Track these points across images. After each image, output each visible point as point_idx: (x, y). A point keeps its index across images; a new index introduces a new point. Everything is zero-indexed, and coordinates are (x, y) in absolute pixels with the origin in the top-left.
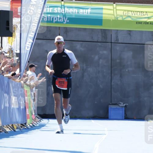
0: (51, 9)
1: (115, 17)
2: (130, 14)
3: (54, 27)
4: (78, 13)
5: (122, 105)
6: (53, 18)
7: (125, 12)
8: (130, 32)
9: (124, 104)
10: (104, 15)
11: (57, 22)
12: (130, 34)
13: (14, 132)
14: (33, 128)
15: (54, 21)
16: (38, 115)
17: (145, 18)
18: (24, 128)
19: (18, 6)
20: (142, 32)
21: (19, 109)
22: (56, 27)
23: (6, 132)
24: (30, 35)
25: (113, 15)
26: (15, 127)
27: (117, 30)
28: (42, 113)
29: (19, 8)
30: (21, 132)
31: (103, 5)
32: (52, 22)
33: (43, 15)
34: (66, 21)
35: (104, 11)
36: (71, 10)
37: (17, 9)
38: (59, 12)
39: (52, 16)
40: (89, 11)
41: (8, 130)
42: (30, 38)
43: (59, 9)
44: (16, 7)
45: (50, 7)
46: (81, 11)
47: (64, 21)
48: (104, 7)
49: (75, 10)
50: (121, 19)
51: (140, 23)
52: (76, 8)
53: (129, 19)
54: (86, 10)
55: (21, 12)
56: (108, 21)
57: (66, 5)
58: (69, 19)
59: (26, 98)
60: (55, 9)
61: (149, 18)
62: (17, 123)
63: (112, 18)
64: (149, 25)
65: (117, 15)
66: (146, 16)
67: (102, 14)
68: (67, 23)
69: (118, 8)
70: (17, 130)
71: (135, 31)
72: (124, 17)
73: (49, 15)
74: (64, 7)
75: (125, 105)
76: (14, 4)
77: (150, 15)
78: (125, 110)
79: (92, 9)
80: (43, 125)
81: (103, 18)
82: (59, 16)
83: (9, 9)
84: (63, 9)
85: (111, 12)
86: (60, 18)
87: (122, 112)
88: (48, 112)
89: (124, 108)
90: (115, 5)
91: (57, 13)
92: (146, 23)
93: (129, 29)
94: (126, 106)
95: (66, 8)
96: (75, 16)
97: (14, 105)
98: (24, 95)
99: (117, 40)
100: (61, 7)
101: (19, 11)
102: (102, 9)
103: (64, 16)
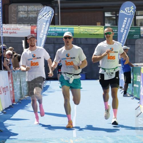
1: (79, 32)
2: (86, 30)
4: (62, 31)
5: (84, 73)
6: (51, 34)
7: (84, 30)
8: (86, 39)
10: (74, 31)
11: (53, 35)
12: (87, 40)
15: (51, 35)
19: (35, 28)
20: (92, 39)
22: (52, 38)
25: (79, 31)
27: (81, 38)
31: (74, 26)
32: (50, 35)
35: (74, 30)
36: (59, 30)
38: (53, 30)
39: (50, 32)
40: (67, 29)
43: (53, 29)
46: (64, 30)
47: (56, 35)
48: (74, 27)
49: (61, 30)
50: (82, 33)
51: (91, 34)
52: (61, 28)
53: (86, 33)
54: (66, 30)
56: (76, 34)
57: (57, 27)
58: (58, 34)
60: (52, 29)
63: (78, 32)
65: (80, 31)
66: (94, 31)
67: (73, 31)
68: (57, 35)
69: (81, 28)
71: (89, 38)
72: (84, 32)
74: (56, 28)
75: (85, 73)
76: (32, 27)
77: (96, 30)
78: (86, 75)
79: (69, 29)
81: (74, 33)
82: (53, 33)
84: (55, 29)
85: (78, 30)
86: (54, 34)
87: (84, 76)
90: (79, 26)
91: (53, 31)
92: (94, 34)
93: (87, 38)
95: (56, 29)
96: (61, 32)
99: (81, 42)
100: (54, 28)
102: (73, 28)
103: (56, 32)
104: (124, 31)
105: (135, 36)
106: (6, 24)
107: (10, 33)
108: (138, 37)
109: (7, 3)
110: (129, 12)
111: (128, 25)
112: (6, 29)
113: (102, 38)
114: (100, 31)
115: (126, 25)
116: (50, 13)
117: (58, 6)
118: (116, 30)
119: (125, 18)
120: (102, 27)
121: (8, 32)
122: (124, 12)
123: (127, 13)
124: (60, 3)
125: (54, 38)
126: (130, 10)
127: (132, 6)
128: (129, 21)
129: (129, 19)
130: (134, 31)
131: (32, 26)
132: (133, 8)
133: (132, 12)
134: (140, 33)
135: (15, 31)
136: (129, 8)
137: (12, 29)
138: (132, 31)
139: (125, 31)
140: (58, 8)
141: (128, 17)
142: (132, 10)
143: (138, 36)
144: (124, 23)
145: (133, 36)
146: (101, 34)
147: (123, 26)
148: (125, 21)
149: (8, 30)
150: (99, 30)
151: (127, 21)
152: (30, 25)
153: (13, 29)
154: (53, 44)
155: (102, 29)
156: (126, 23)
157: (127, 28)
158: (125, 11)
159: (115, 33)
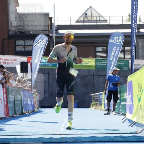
0: (45, 60)
3: (46, 68)
9: (77, 101)
11: (47, 66)
13: (29, 114)
14: (38, 112)
15: (46, 66)
16: (40, 106)
17: (85, 64)
18: (33, 112)
19: (31, 59)
20: (84, 70)
21: (31, 104)
22: (47, 68)
23: (26, 114)
24: (36, 72)
26: (30, 112)
28: (41, 106)
29: (31, 60)
30: (32, 114)
33: (41, 63)
34: (51, 65)
37: (30, 61)
41: (26, 113)
42: (36, 73)
44: (29, 60)
45: (44, 60)
55: (32, 62)
59: (34, 99)
61: (87, 64)
62: (30, 110)
64: (87, 67)
66: (86, 63)
70: (30, 113)
73: (44, 63)
76: (29, 59)
77: (87, 62)
80: (42, 111)
82: (48, 64)
83: (26, 61)
87: (76, 105)
88: (44, 105)
89: (77, 103)
92: (86, 66)
93: (79, 69)
94: (78, 102)
97: (29, 103)
98: (33, 98)
101: (31, 62)
104: (113, 58)
105: (124, 68)
106: (4, 55)
107: (8, 63)
108: (127, 70)
109: (6, 38)
110: (117, 41)
111: (117, 53)
112: (4, 60)
113: (93, 69)
114: (92, 63)
115: (115, 53)
116: (45, 40)
117: (53, 41)
118: (106, 63)
119: (114, 47)
120: (94, 60)
121: (5, 62)
122: (113, 41)
123: (116, 42)
124: (55, 38)
125: (48, 69)
126: (119, 39)
127: (121, 36)
128: (118, 49)
129: (118, 48)
130: (123, 63)
131: (28, 57)
132: (122, 37)
133: (120, 41)
134: (128, 65)
135: (12, 62)
136: (118, 38)
137: (9, 60)
138: (121, 63)
139: (115, 58)
140: (53, 43)
141: (117, 46)
142: (121, 40)
143: (127, 68)
144: (113, 51)
145: (122, 68)
146: (93, 66)
147: (113, 54)
148: (114, 49)
149: (6, 61)
150: (90, 62)
151: (116, 49)
152: (27, 57)
153: (11, 60)
154: (48, 75)
155: (93, 61)
156: (115, 51)
157: (116, 56)
158: (115, 40)
159: (106, 65)
